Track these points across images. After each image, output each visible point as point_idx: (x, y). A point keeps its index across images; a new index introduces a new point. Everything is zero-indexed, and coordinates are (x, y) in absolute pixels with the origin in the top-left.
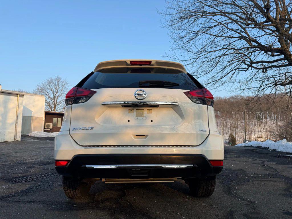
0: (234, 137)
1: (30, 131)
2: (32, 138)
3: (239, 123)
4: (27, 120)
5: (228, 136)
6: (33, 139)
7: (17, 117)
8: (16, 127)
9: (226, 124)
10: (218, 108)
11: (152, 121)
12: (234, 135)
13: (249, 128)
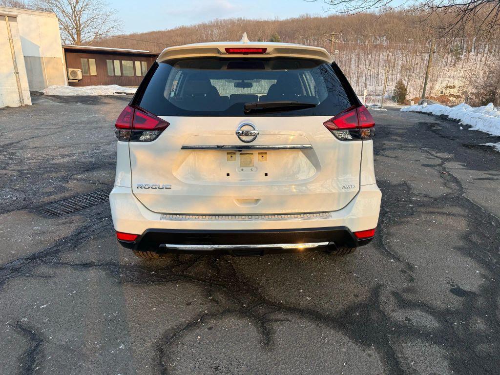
0: (404, 86)
1: (43, 84)
2: (51, 98)
3: (418, 60)
4: (33, 64)
5: (394, 85)
6: (52, 100)
7: (15, 62)
8: (18, 81)
9: (394, 62)
10: (385, 30)
11: (266, 175)
12: (405, 83)
13: (434, 70)
